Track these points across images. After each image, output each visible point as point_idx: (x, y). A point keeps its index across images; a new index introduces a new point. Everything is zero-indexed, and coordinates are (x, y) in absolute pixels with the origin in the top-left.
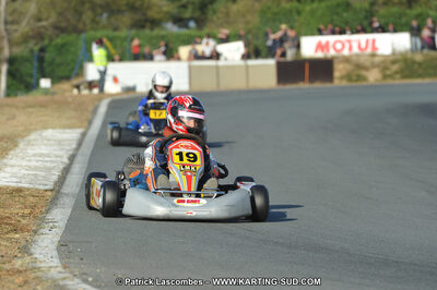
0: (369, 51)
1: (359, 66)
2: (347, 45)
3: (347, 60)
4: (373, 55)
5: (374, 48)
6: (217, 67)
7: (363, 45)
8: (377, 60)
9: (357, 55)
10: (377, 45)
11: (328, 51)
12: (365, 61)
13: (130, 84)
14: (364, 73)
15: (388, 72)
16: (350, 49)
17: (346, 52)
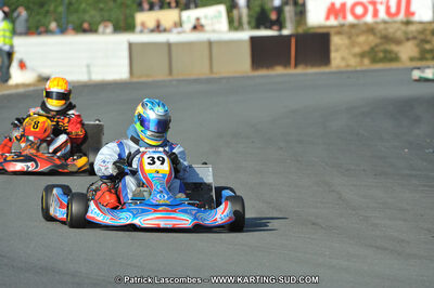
0: (401, 16)
1: (387, 39)
2: (371, 8)
3: (370, 30)
4: (408, 23)
5: (409, 13)
6: (169, 45)
7: (393, 10)
8: (412, 28)
9: (385, 22)
10: (413, 8)
11: (344, 17)
12: (396, 30)
13: (45, 72)
14: (394, 48)
15: (428, 47)
16: (376, 13)
17: (369, 19)
